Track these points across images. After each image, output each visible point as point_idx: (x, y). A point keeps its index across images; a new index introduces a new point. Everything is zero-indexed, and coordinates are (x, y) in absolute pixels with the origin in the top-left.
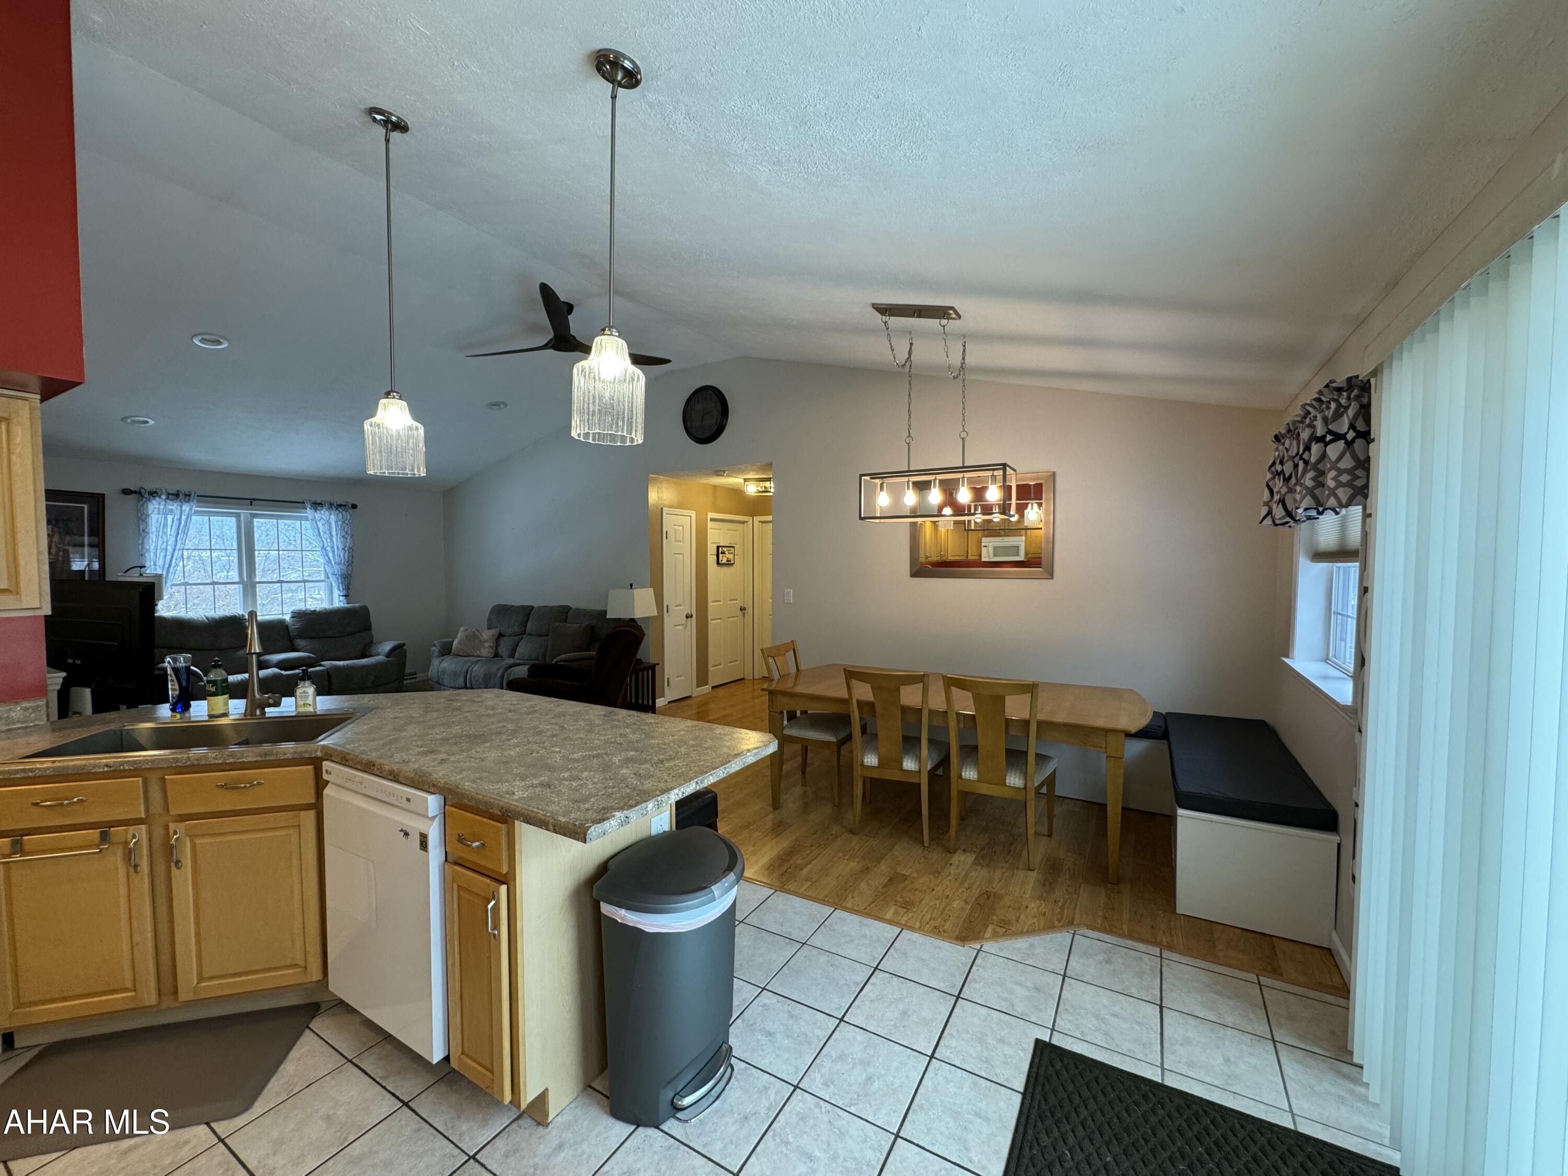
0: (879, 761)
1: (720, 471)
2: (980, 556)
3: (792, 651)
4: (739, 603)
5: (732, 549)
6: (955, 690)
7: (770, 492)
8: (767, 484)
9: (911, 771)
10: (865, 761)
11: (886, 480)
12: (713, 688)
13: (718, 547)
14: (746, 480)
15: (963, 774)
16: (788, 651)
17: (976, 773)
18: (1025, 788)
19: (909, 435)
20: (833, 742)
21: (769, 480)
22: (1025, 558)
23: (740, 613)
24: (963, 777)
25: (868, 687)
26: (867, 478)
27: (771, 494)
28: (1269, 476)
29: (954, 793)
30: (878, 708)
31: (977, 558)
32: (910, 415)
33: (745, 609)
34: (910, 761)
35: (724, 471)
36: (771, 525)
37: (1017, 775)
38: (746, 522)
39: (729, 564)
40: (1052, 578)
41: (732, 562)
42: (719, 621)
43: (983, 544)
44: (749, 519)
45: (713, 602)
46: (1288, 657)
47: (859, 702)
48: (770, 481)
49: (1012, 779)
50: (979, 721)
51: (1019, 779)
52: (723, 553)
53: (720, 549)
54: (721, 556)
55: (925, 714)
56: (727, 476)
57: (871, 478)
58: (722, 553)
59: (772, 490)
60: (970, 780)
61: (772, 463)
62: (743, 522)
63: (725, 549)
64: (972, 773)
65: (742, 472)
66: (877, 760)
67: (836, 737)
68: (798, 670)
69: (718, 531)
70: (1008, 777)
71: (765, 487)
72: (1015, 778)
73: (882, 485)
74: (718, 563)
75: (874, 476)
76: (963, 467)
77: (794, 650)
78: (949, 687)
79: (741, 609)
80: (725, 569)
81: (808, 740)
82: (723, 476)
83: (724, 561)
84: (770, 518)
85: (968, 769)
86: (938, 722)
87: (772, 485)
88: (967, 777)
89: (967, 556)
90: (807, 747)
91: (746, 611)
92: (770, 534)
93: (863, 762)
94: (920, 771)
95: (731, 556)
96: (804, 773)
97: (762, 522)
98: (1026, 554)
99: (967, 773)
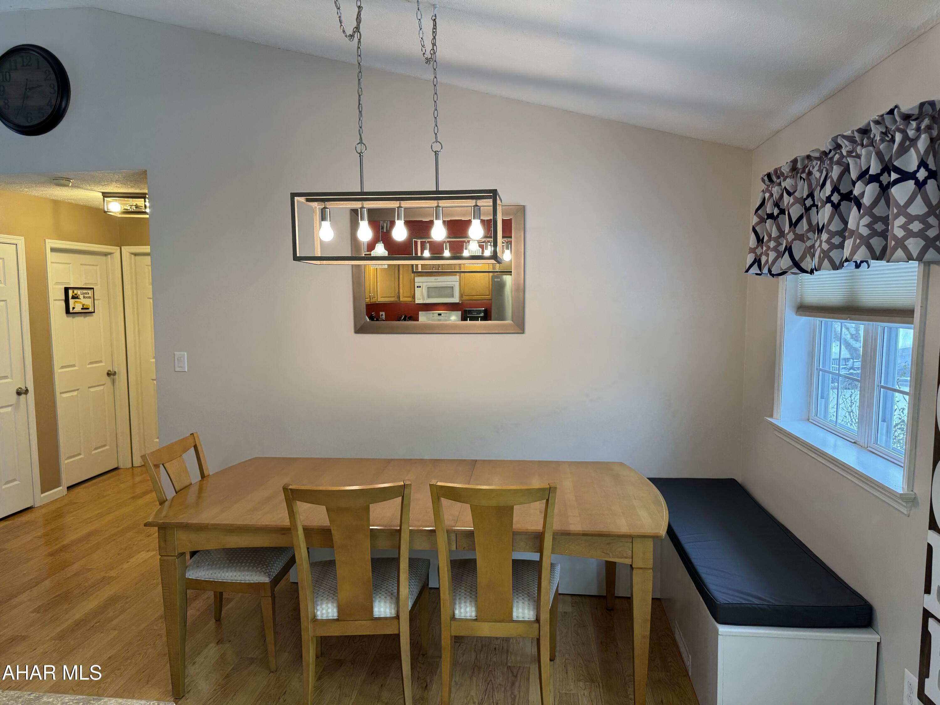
0: (339, 612)
1: (62, 178)
2: (414, 297)
3: (192, 449)
4: (106, 366)
5: (90, 292)
6: (445, 502)
7: (145, 213)
8: (140, 202)
9: (386, 618)
10: (319, 613)
11: (330, 205)
12: (69, 488)
13: (67, 290)
14: (105, 195)
15: (457, 612)
16: (185, 450)
17: (473, 609)
18: (538, 620)
19: (361, 142)
20: (264, 584)
21: (142, 196)
22: (460, 300)
23: (108, 380)
24: (457, 616)
25: (322, 509)
26: (302, 199)
27: (147, 216)
28: (755, 220)
29: (446, 641)
30: (337, 536)
31: (410, 299)
32: (360, 112)
33: (115, 373)
34: (382, 604)
35: (68, 180)
36: (149, 258)
37: (526, 603)
38: (110, 254)
39: (86, 312)
40: (523, 332)
41: (91, 310)
42: (75, 393)
43: (416, 285)
44: (115, 250)
45: (63, 367)
46: (771, 416)
47: (308, 531)
48: (145, 198)
49: (520, 610)
50: (478, 539)
51: (529, 609)
52: (75, 297)
53: (70, 292)
54: (71, 302)
55: (405, 536)
56: (72, 186)
57: (308, 200)
58: (73, 298)
59: (148, 210)
60: (466, 620)
61: (146, 171)
62: (106, 254)
63: (79, 292)
64: (468, 609)
65: (99, 181)
66: (335, 610)
67: (269, 576)
68: (203, 476)
69: (67, 266)
70: (515, 610)
71: (137, 206)
72: (523, 609)
73: (323, 211)
74: (68, 311)
75: (311, 197)
76: (437, 192)
77: (195, 447)
78: (439, 499)
79: (109, 374)
80: (79, 320)
81: (222, 584)
82: (67, 186)
83: (78, 308)
84: (147, 249)
85: (463, 605)
86: (422, 545)
87: (147, 204)
88: (463, 616)
89: (399, 297)
90: (221, 594)
91: (117, 376)
92: (148, 271)
93: (315, 615)
94: (397, 617)
95: (88, 302)
96: (218, 620)
97: (136, 254)
98: (461, 296)
99: (462, 610)
